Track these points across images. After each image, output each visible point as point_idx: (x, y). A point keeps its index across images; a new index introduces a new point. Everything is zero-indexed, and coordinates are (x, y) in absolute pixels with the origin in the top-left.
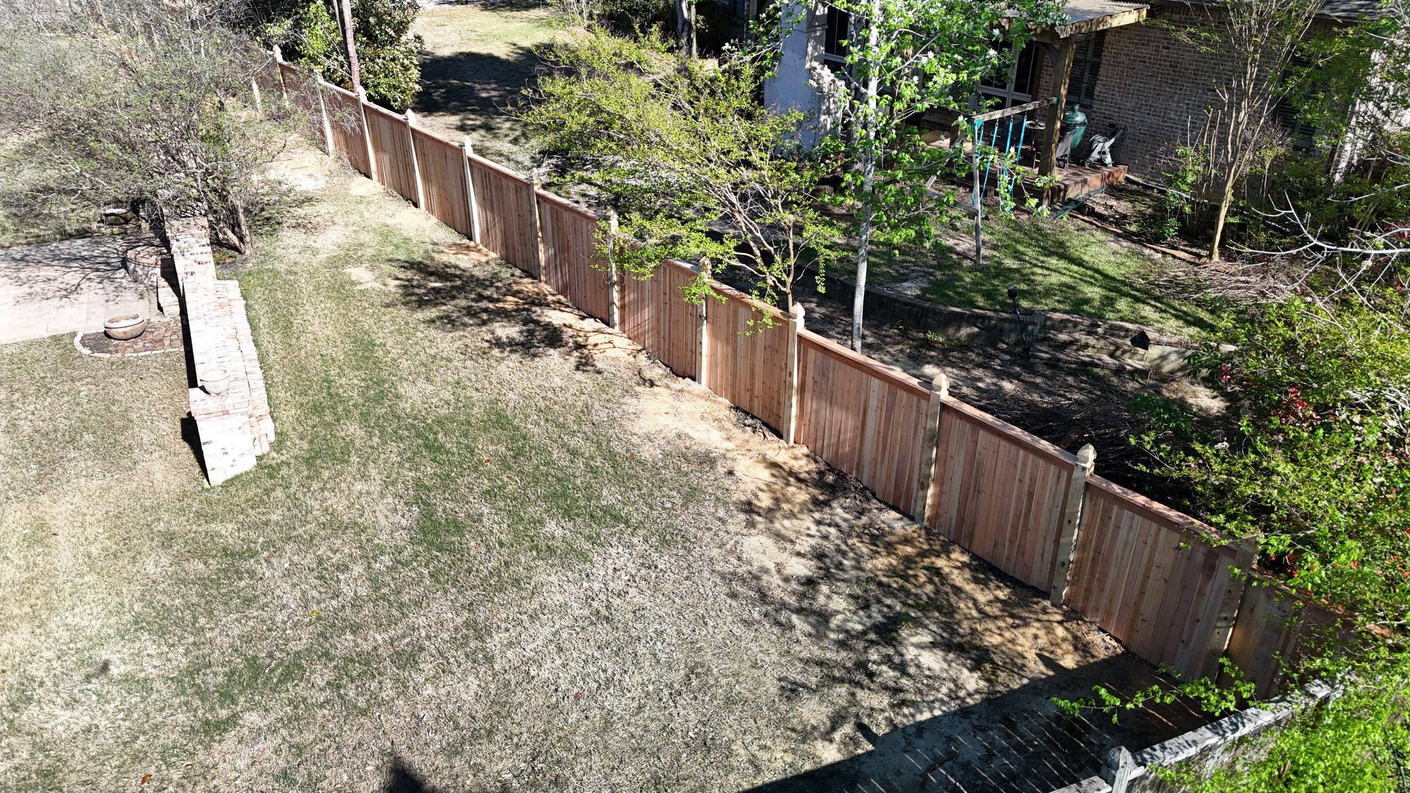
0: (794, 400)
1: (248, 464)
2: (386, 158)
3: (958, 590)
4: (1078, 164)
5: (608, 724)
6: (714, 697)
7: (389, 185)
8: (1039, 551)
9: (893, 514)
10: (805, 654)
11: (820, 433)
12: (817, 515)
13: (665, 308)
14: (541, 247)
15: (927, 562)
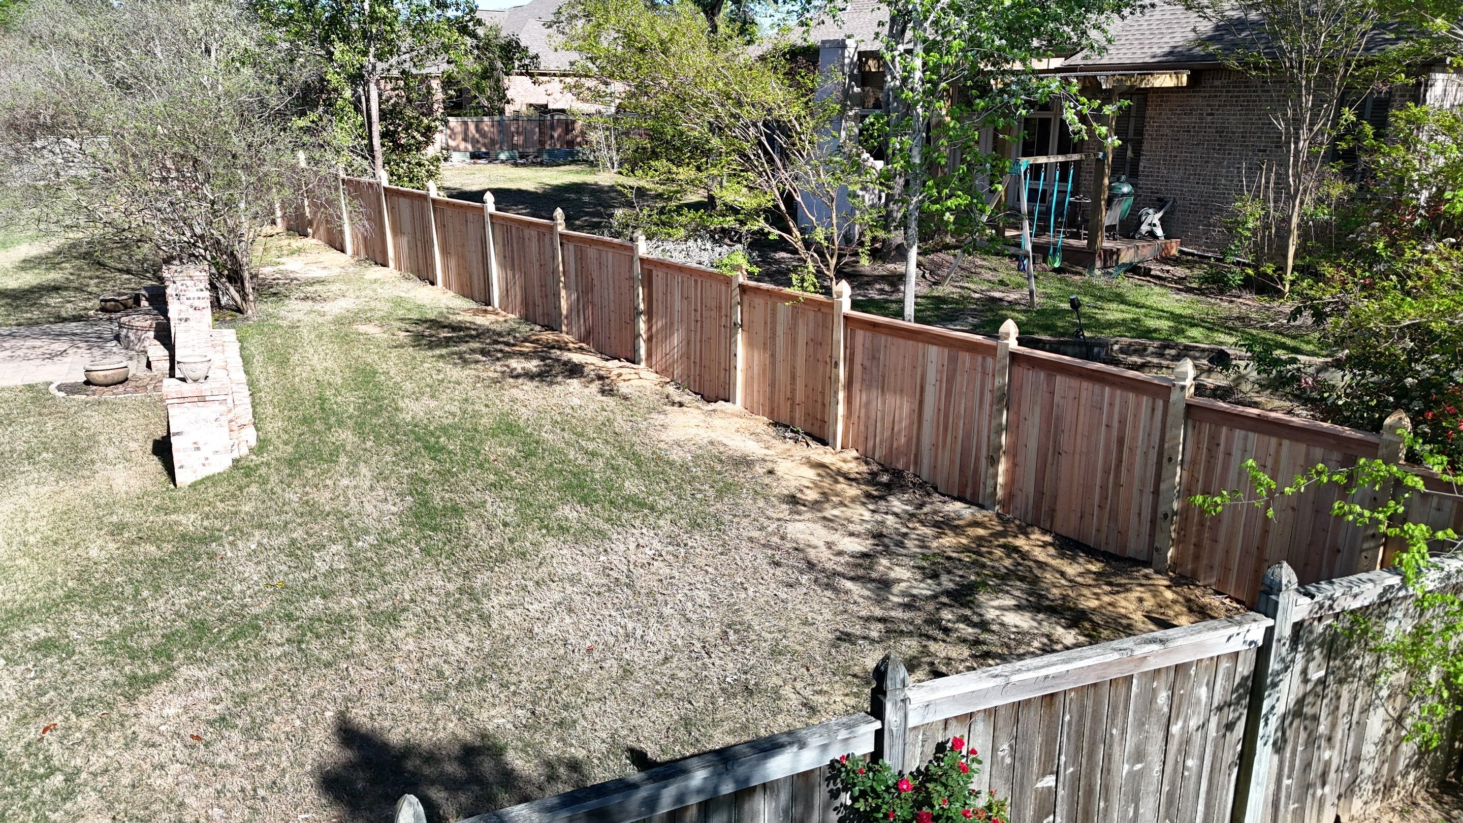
0: (841, 395)
1: (222, 464)
2: (404, 241)
3: (1042, 565)
4: (1128, 237)
5: (627, 672)
6: (756, 649)
7: (407, 270)
8: (1134, 509)
9: (958, 505)
10: (863, 613)
11: (871, 429)
12: (871, 507)
13: (696, 327)
14: (563, 293)
15: (1002, 541)
